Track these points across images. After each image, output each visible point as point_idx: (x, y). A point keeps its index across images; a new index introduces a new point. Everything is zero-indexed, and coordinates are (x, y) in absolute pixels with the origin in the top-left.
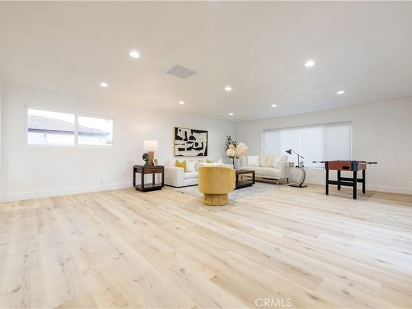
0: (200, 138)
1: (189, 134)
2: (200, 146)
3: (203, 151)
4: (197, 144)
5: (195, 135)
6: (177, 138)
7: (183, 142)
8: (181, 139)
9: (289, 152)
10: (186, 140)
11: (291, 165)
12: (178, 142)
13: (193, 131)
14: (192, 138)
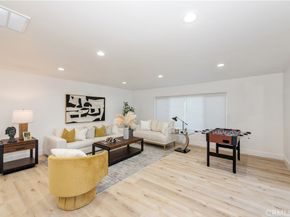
0: (96, 105)
1: (84, 101)
2: (97, 111)
3: (100, 117)
4: (93, 110)
5: (90, 101)
6: (69, 105)
7: (76, 109)
8: (73, 106)
9: (175, 119)
10: (80, 106)
11: (177, 132)
12: (71, 109)
13: (88, 98)
14: (87, 104)
